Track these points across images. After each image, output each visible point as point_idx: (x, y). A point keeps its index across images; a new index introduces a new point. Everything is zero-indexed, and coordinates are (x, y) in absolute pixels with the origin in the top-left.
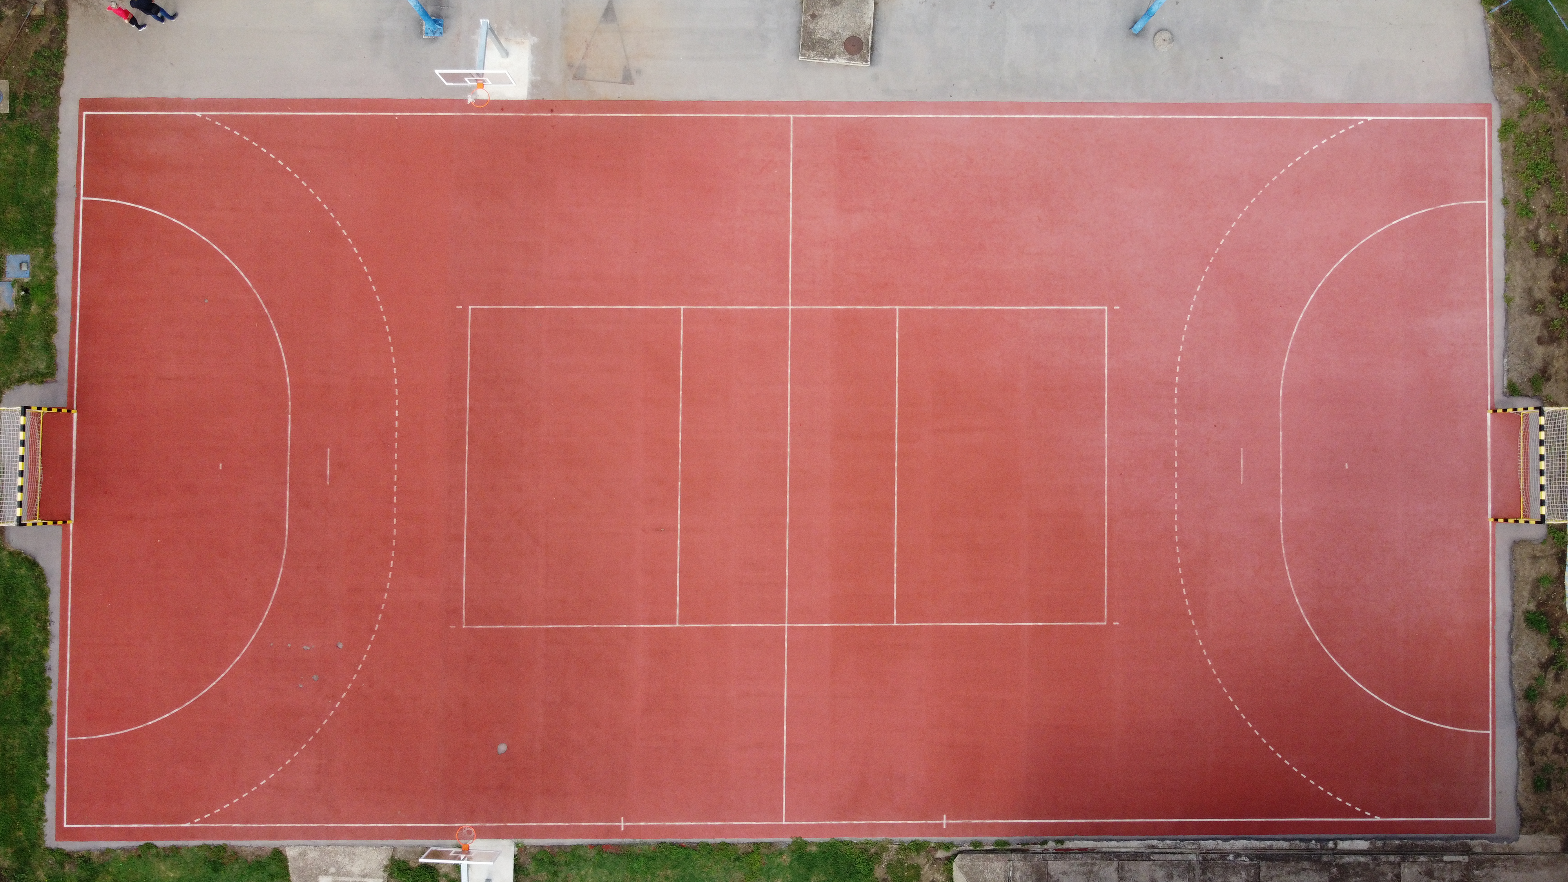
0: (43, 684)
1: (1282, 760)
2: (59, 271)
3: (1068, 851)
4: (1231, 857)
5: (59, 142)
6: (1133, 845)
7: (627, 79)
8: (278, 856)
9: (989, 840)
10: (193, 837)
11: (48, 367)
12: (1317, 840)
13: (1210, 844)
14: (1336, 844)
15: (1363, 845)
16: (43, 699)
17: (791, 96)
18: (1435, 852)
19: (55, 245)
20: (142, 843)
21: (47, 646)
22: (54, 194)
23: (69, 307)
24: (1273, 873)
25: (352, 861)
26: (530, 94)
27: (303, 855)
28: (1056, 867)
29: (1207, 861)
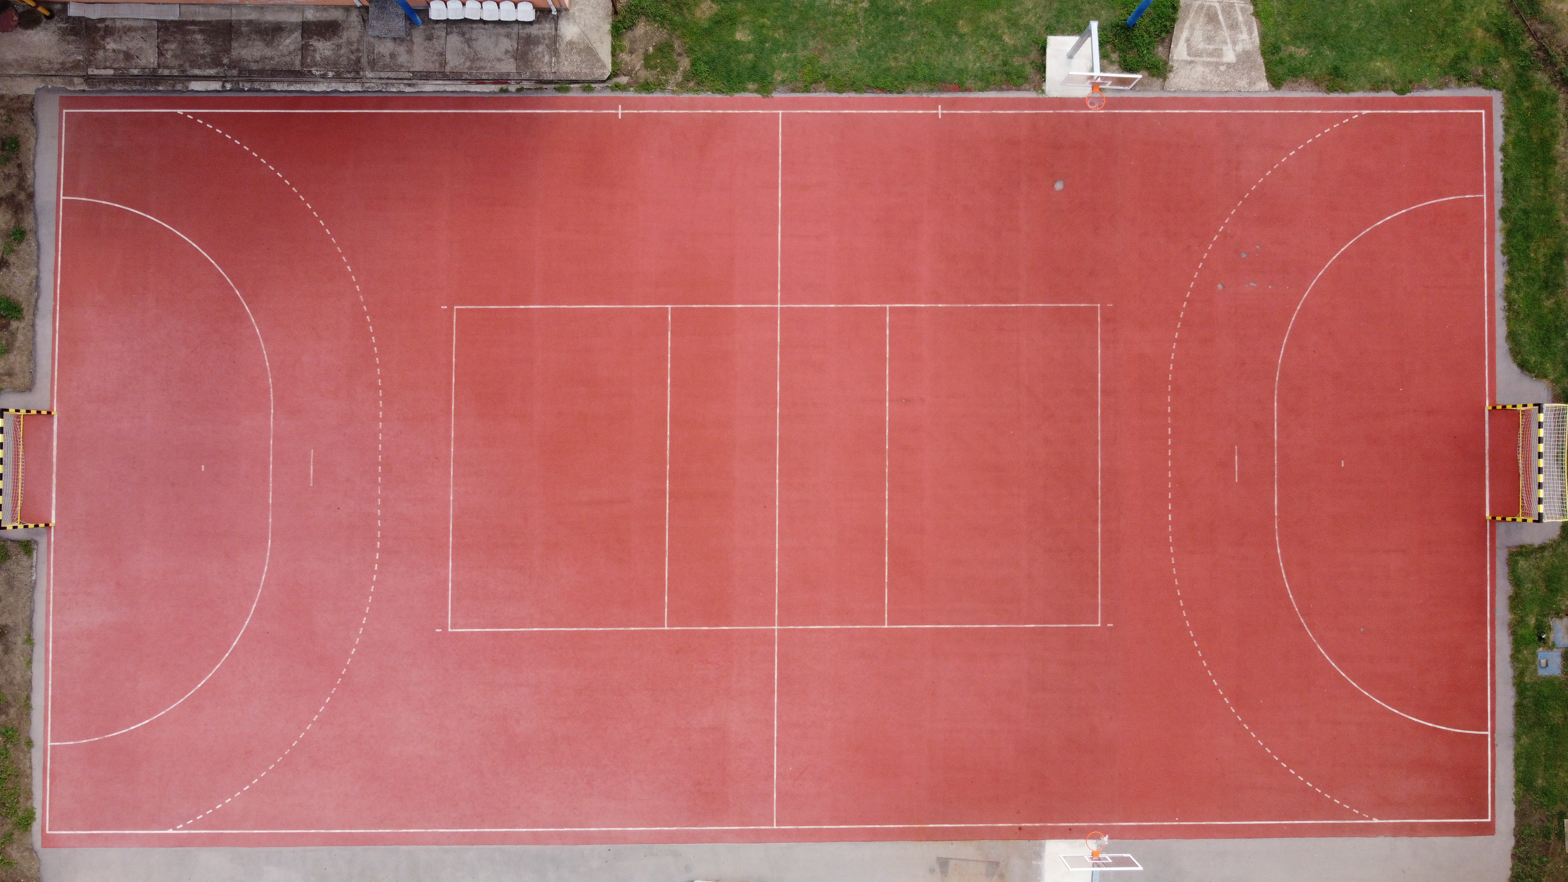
0: (1508, 249)
1: (276, 170)
2: (1508, 659)
3: (496, 82)
4: (330, 74)
5: (1513, 791)
6: (429, 87)
7: (944, 863)
8: (1276, 82)
9: (575, 92)
10: (1359, 100)
11: (1516, 562)
12: (243, 91)
13: (351, 87)
14: (223, 86)
15: (195, 86)
16: (1509, 234)
17: (774, 848)
18: (121, 78)
19: (1514, 685)
20: (1408, 95)
21: (1506, 286)
22: (1517, 737)
23: (1498, 623)
24: (288, 59)
25: (1204, 78)
26: (1043, 846)
27: (1252, 83)
28: (508, 67)
29: (355, 71)
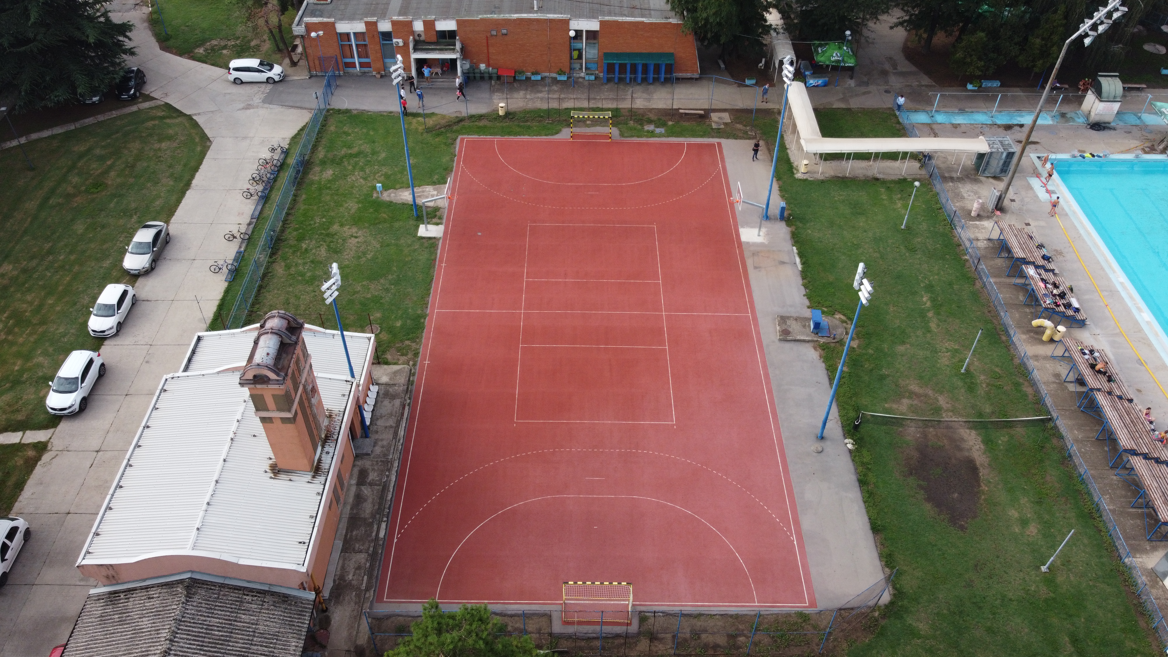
0: (515, 135)
2: (659, 138)
3: (404, 408)
4: (387, 473)
5: (705, 138)
6: (401, 433)
7: (756, 268)
8: (446, 183)
9: (414, 379)
10: (457, 165)
11: (626, 136)
12: (389, 512)
13: (396, 464)
14: (385, 521)
15: (382, 534)
18: (370, 573)
19: (668, 137)
20: (457, 154)
21: (528, 136)
22: (687, 137)
23: (647, 140)
24: (375, 492)
25: (442, 199)
26: (744, 241)
27: (445, 188)
28: (397, 402)
29: (387, 464)
